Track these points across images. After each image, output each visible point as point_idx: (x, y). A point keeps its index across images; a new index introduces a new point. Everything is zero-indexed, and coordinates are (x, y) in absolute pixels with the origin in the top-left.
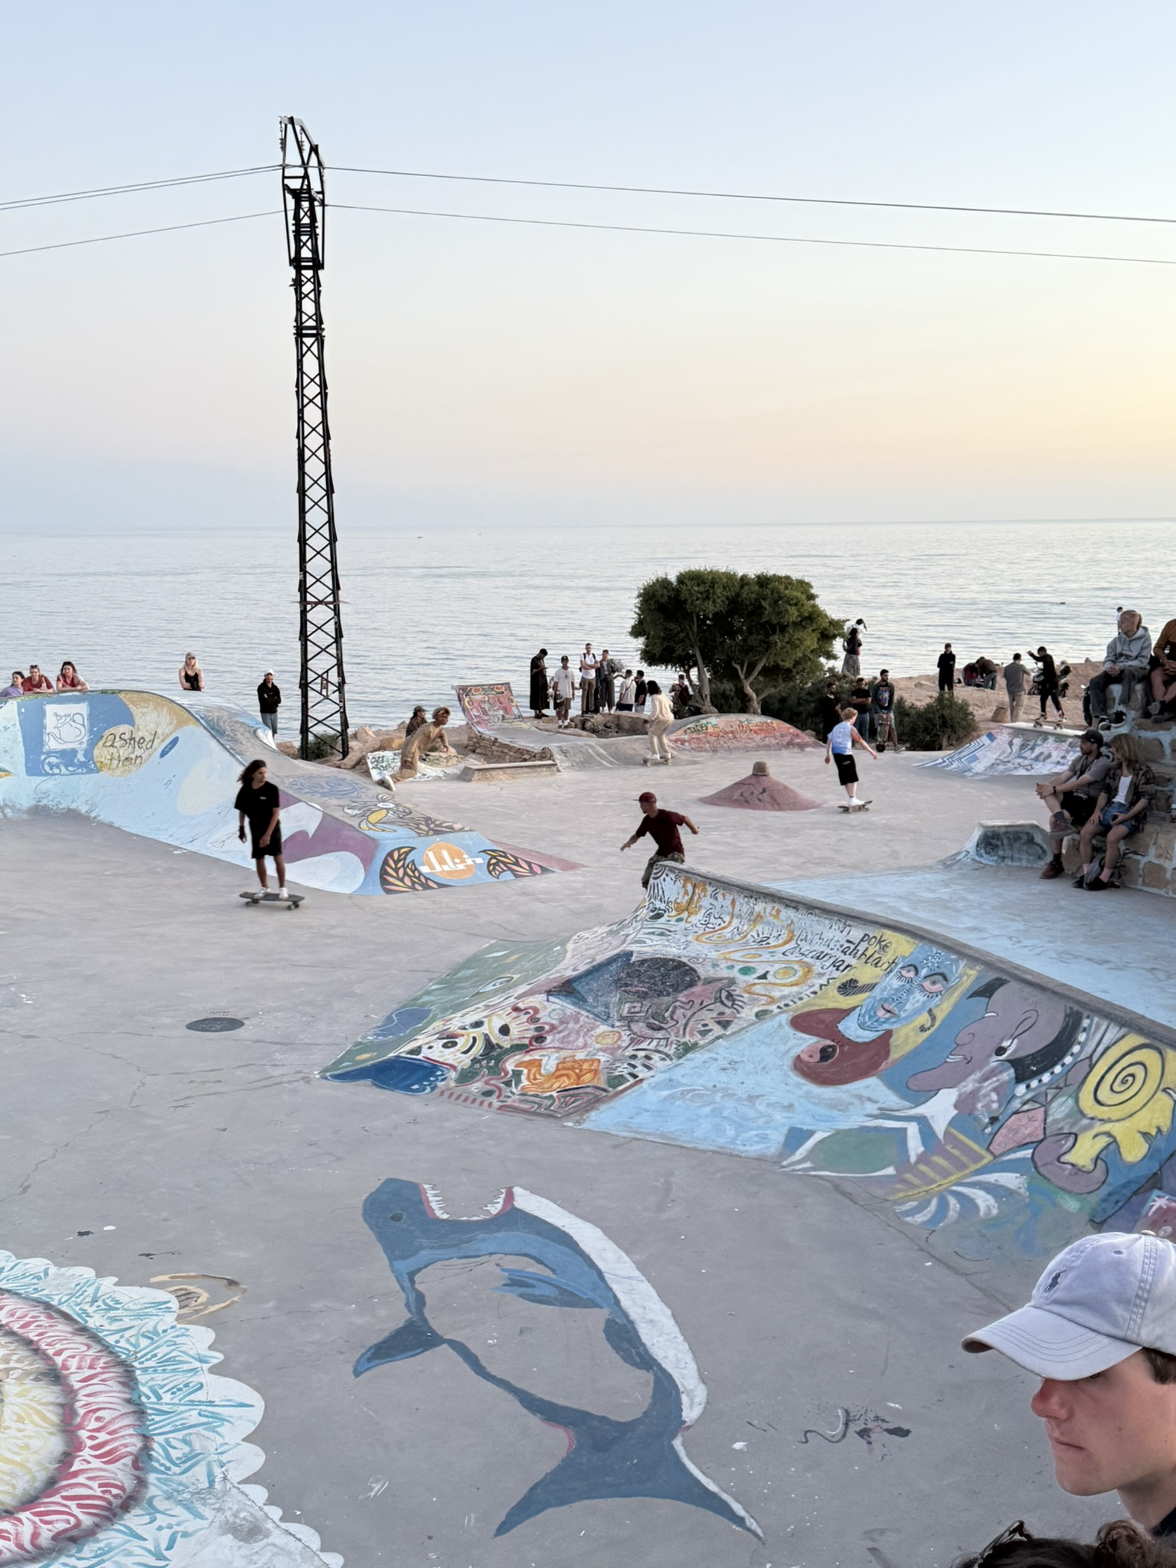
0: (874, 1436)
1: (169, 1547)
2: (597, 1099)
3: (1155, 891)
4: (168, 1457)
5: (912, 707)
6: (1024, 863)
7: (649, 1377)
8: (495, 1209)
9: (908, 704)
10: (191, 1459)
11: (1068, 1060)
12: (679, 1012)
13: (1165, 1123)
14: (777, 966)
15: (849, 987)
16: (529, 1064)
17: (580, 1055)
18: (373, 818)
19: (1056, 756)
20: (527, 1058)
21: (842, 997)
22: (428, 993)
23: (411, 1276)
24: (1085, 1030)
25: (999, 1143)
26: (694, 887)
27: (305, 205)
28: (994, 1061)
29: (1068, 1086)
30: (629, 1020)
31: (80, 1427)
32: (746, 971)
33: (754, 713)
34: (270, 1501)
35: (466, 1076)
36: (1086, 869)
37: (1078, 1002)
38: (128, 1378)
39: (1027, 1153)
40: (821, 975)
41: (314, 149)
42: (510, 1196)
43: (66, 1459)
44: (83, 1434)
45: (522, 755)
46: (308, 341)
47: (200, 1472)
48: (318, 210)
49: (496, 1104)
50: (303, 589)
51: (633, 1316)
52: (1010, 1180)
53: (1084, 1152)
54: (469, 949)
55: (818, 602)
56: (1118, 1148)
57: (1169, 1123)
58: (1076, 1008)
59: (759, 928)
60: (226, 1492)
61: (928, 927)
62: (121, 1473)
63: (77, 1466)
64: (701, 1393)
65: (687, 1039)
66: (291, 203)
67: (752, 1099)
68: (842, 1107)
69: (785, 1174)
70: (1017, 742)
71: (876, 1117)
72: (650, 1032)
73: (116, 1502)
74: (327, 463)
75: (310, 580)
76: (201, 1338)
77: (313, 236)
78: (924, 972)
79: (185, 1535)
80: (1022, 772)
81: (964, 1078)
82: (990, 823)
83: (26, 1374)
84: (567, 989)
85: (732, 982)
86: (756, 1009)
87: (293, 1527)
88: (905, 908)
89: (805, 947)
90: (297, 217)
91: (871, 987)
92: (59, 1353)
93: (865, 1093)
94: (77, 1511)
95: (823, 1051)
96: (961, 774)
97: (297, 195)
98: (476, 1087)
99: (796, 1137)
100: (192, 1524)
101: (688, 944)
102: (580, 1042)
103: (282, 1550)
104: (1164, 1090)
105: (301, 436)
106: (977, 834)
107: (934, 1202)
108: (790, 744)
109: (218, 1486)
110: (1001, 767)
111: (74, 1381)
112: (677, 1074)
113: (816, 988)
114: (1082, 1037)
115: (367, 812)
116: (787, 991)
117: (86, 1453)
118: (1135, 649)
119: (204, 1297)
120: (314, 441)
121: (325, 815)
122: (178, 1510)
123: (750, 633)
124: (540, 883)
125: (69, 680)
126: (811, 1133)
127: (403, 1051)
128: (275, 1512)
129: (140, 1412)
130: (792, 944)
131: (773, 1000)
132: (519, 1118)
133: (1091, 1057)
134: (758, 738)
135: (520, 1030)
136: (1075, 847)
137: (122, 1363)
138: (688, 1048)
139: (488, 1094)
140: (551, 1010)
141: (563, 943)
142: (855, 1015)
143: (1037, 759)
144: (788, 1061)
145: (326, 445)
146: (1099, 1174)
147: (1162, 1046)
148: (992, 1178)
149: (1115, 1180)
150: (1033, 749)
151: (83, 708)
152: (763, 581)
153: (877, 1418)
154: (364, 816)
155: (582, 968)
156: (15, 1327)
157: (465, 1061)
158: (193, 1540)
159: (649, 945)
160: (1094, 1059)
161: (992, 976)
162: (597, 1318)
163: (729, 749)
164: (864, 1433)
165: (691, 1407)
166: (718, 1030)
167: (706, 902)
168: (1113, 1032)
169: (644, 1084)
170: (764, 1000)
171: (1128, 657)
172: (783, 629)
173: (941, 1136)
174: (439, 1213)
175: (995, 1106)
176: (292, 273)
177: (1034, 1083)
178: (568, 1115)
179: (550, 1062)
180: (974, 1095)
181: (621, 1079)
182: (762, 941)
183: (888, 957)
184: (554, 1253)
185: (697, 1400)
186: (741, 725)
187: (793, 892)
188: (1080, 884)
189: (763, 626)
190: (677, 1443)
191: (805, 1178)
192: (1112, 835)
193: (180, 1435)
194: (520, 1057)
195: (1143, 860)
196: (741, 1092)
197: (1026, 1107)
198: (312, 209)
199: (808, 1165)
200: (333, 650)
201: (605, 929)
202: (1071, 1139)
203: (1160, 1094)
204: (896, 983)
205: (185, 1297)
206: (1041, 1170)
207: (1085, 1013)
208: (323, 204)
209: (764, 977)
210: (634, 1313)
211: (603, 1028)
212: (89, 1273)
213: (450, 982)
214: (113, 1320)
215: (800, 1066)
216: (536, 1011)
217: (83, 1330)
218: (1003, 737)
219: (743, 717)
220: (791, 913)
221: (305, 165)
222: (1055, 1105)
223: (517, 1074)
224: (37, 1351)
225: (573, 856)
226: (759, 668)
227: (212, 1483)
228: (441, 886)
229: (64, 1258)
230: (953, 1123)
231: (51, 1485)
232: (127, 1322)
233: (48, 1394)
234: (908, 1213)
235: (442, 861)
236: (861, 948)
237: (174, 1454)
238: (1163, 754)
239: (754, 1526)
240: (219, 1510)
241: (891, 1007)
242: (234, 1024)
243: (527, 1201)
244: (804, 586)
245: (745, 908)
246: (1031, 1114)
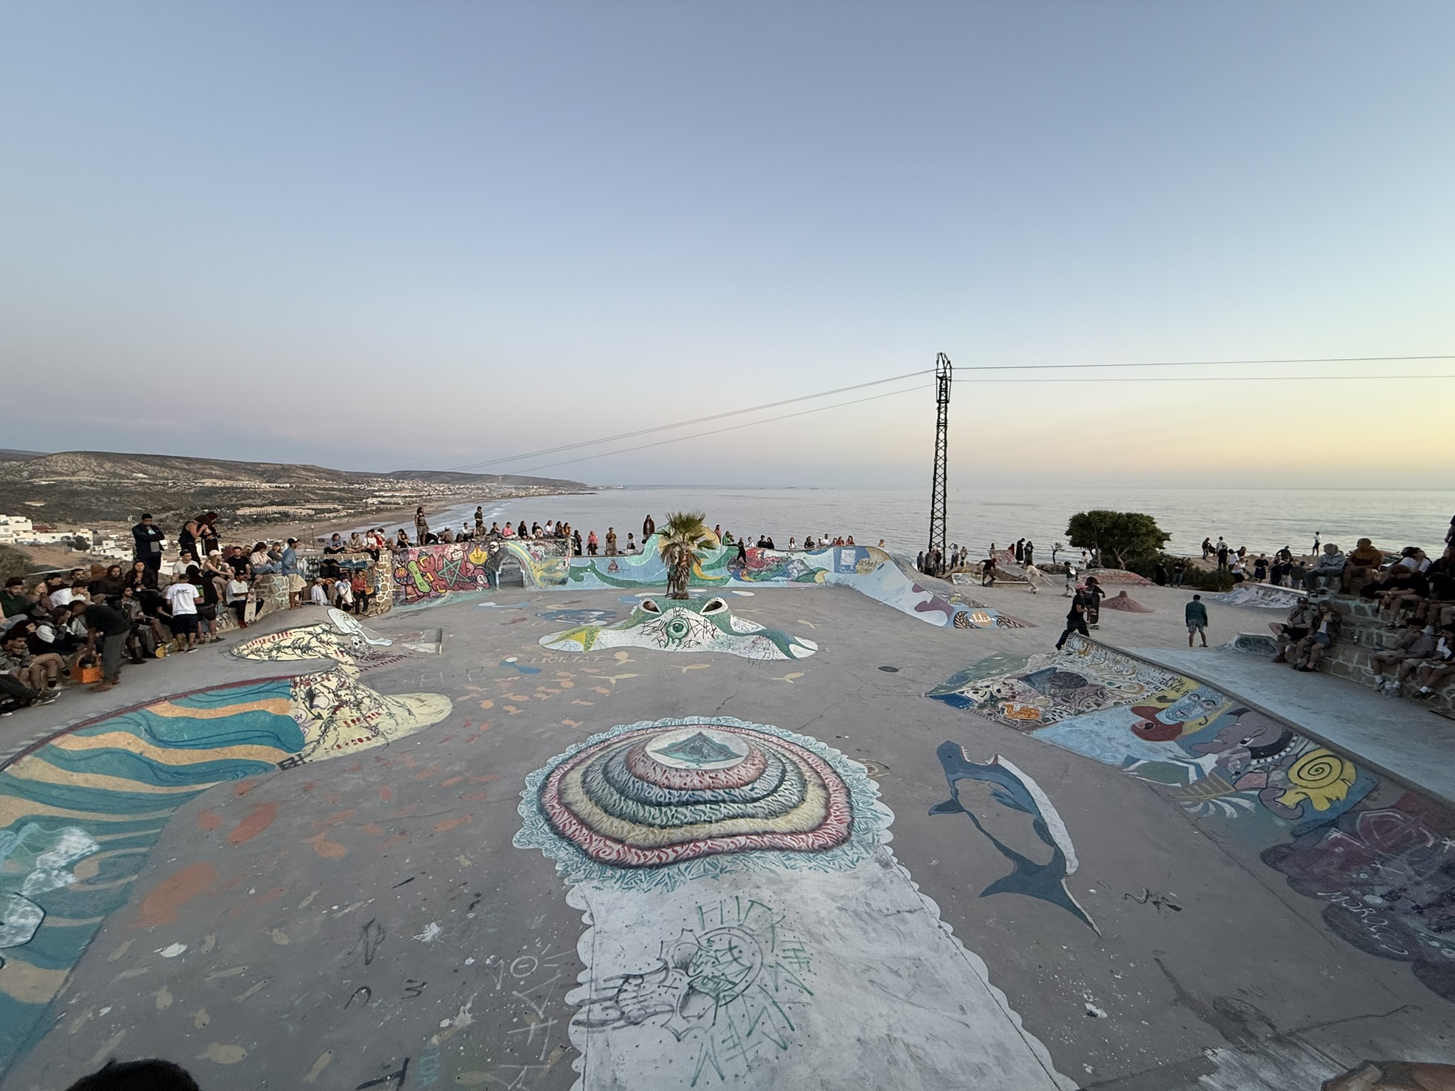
0: (1161, 906)
1: (857, 861)
2: (1036, 726)
3: (1342, 676)
4: (859, 827)
5: (1204, 571)
6: (1263, 654)
7: (1053, 850)
8: (990, 762)
9: (1201, 570)
10: (867, 830)
11: (1283, 754)
12: (1077, 696)
13: (1343, 796)
14: (1126, 684)
15: (1162, 699)
16: (1008, 706)
17: (1031, 707)
18: (952, 599)
19: (1283, 600)
20: (1007, 704)
21: (1158, 703)
22: (969, 669)
23: (954, 781)
24: (1294, 741)
25: (1239, 785)
26: (1088, 645)
27: (944, 382)
28: (1240, 746)
29: (1284, 765)
30: (1054, 696)
31: (831, 808)
32: (1110, 684)
33: (1122, 569)
34: (893, 855)
35: (982, 706)
36: (1299, 660)
37: (1291, 727)
38: (849, 795)
39: (1256, 793)
40: (1148, 691)
41: (949, 362)
42: (996, 759)
43: (826, 818)
44: (832, 811)
45: (1014, 578)
46: (941, 428)
47: (870, 836)
48: (949, 383)
49: (993, 719)
50: (933, 513)
51: (1046, 821)
52: (1246, 803)
53: (1290, 799)
54: (987, 654)
55: (1156, 525)
56: (1311, 801)
57: (1344, 796)
58: (1290, 730)
59: (1118, 666)
60: (878, 847)
61: (1205, 678)
62: (843, 828)
63: (829, 822)
64: (1076, 863)
65: (1080, 708)
66: (939, 381)
67: (1110, 739)
68: (1156, 752)
69: (1124, 776)
70: (1261, 592)
71: (1173, 759)
72: (1062, 702)
73: (840, 839)
74: (945, 470)
75: (935, 510)
76: (874, 786)
77: (946, 392)
78: (1203, 699)
79: (863, 858)
80: (1263, 606)
81: (1222, 750)
82: (1244, 633)
83: (815, 784)
84: (1027, 678)
85: (1103, 687)
86: (1114, 701)
87: (901, 867)
88: (1194, 667)
89: (1141, 678)
90: (941, 386)
91: (1174, 701)
92: (826, 779)
93: (1168, 747)
94: (827, 839)
95: (1147, 724)
96: (1229, 604)
97: (941, 379)
98: (986, 711)
99: (1130, 760)
100: (865, 855)
101: (1083, 668)
102: (1031, 701)
103: (896, 875)
104: (1342, 780)
105: (936, 460)
106: (1236, 638)
107: (1201, 804)
108: (1139, 584)
109: (876, 843)
110: (1252, 603)
111: (831, 790)
112: (1074, 722)
113: (1145, 697)
114: (1292, 744)
115: (950, 596)
116: (1130, 695)
117: (832, 818)
118: (1335, 561)
119: (877, 770)
120: (941, 462)
121: (934, 596)
122: (861, 848)
123: (1122, 536)
124: (1018, 631)
125: (851, 542)
126: (1138, 760)
127: (957, 692)
128: (895, 860)
129: (852, 808)
130: (1135, 676)
131: (1123, 698)
132: (1002, 727)
133: (1297, 755)
134: (1123, 579)
135: (1005, 692)
136: (1293, 650)
137: (847, 788)
138: (1080, 712)
139: (990, 715)
140: (1020, 686)
141: (1027, 658)
142: (1165, 711)
143: (1272, 601)
144: (1129, 726)
145: (945, 463)
146: (1299, 810)
147: (1342, 758)
148: (1235, 800)
149: (1308, 817)
150: (1270, 596)
151: (854, 552)
152: (1129, 516)
153: (1163, 898)
154: (949, 598)
155: (1034, 671)
156: (814, 766)
157: (982, 700)
158: (865, 861)
159: (1065, 665)
160: (1299, 756)
161: (1240, 707)
162: (1031, 818)
163: (1109, 583)
164: (1155, 903)
165: (1071, 867)
166: (1095, 707)
167: (1093, 652)
168: (1311, 746)
169: (1059, 724)
170: (1118, 697)
171: (1330, 565)
172: (1138, 536)
173: (1207, 774)
174: (966, 759)
175: (1239, 767)
176: (938, 405)
177: (1262, 761)
178: (1023, 730)
179: (1017, 707)
180: (1227, 759)
181: (1048, 720)
182: (1120, 672)
183: (1185, 689)
184: (1013, 785)
185: (1073, 865)
186: (1115, 574)
187: (1136, 653)
188: (1295, 667)
189: (1128, 534)
190: (1063, 881)
191: (1133, 779)
192: (1314, 647)
193: (864, 820)
194: (1004, 703)
195: (1334, 661)
196: (1104, 735)
197: (1257, 771)
198: (946, 383)
199: (1136, 773)
200: (942, 535)
201: (1045, 656)
202: (1282, 792)
203: (1338, 781)
204: (1187, 701)
205: (870, 769)
206: (1264, 802)
207: (1295, 733)
208: (950, 380)
209: (1119, 688)
210: (1047, 820)
211: (1042, 697)
212: (839, 752)
213: (978, 667)
214: (845, 771)
215: (1134, 729)
216: (1013, 685)
217: (835, 772)
218: (1254, 589)
219: (1116, 571)
220: (1135, 662)
221: (945, 368)
222: (1273, 773)
223: (1003, 709)
224: (820, 776)
225: (1034, 622)
226: (1126, 550)
227: (874, 841)
228: (977, 627)
229: (832, 745)
230: (1214, 770)
231: (819, 826)
232: (849, 773)
233: (821, 793)
234: (1189, 806)
235: (978, 618)
236: (1170, 683)
237: (862, 826)
238: (1350, 612)
239: (1097, 930)
240: (875, 852)
241: (1185, 711)
242: (896, 670)
243: (1003, 762)
244: (1150, 519)
245: (1112, 657)
246: (1259, 775)
